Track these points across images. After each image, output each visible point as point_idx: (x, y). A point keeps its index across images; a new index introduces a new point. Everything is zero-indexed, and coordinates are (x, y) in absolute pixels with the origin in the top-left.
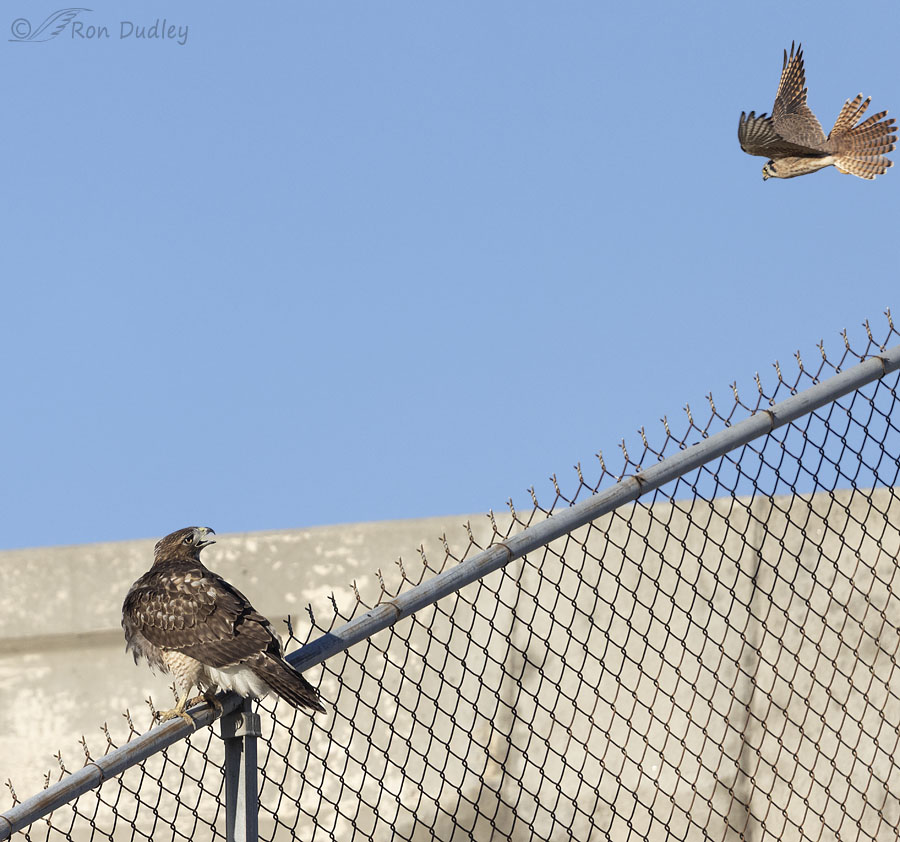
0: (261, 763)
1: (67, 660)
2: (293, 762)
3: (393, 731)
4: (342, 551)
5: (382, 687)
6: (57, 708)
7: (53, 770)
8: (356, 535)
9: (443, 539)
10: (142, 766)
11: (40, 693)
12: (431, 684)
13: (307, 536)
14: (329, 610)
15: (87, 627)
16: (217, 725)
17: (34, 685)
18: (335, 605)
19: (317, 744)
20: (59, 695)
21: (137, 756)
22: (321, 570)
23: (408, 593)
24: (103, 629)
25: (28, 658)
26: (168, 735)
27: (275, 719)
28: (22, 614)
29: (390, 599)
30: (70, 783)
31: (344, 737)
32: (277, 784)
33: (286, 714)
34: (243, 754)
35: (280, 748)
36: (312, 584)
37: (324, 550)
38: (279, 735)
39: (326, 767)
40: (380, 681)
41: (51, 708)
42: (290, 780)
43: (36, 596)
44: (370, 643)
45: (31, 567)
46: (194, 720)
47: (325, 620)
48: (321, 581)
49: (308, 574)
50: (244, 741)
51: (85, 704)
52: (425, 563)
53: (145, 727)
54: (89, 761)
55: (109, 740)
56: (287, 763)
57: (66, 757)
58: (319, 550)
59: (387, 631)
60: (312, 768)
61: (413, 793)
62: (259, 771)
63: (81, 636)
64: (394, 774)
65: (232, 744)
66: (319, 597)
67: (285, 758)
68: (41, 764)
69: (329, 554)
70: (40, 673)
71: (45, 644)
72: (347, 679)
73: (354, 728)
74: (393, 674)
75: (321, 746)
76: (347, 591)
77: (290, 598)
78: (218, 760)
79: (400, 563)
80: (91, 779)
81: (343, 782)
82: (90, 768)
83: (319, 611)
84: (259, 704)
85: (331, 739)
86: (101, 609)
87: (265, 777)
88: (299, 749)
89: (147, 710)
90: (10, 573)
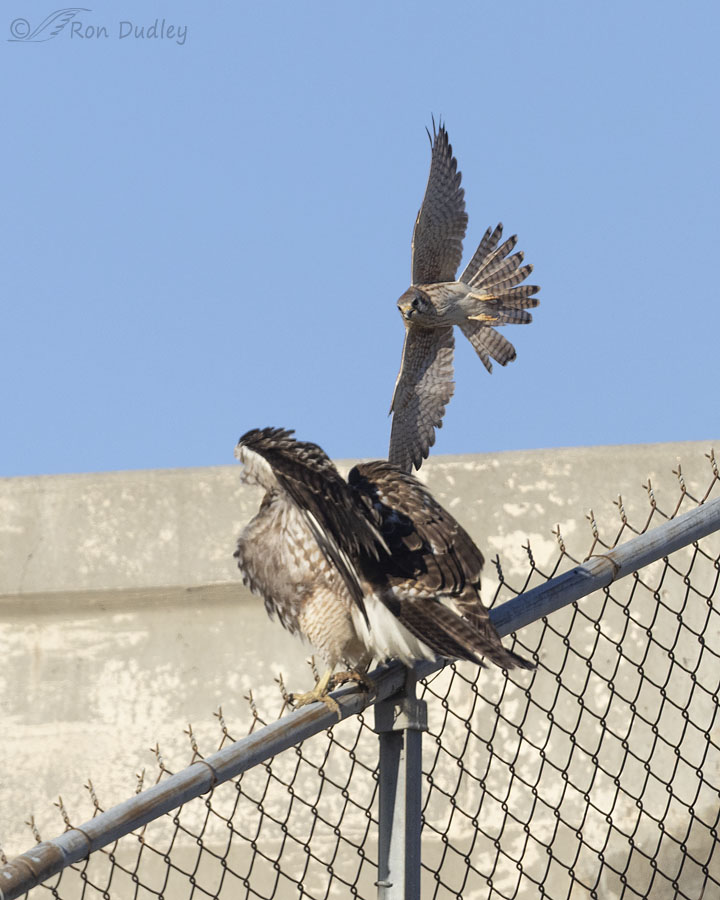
0: (426, 767)
1: (171, 621)
2: (471, 764)
4: (542, 485)
5: (591, 669)
6: (155, 685)
7: (148, 768)
8: (561, 463)
9: (678, 472)
10: (268, 766)
11: (134, 665)
12: (657, 666)
13: (496, 463)
14: (523, 565)
15: (199, 579)
16: (369, 715)
17: (126, 655)
18: (531, 557)
19: (503, 742)
20: (159, 669)
21: (262, 752)
22: (513, 510)
23: (629, 543)
25: (118, 618)
26: (303, 726)
27: (447, 708)
28: (113, 558)
29: (604, 551)
30: (170, 787)
31: (539, 734)
32: (447, 795)
33: (463, 701)
34: (403, 753)
35: (453, 746)
36: (500, 528)
37: (518, 483)
38: (454, 731)
39: (514, 774)
41: (148, 686)
42: (466, 790)
43: (131, 535)
44: (577, 609)
45: (125, 496)
46: (340, 706)
47: (517, 577)
48: (513, 525)
49: (497, 514)
50: (405, 736)
51: (194, 682)
52: (653, 503)
53: (274, 715)
54: (198, 758)
55: (224, 730)
56: (462, 766)
57: (167, 752)
58: (511, 483)
59: (599, 594)
60: (496, 775)
61: (629, 812)
62: (424, 778)
63: (190, 590)
64: (604, 786)
65: (390, 740)
66: (510, 546)
67: (459, 760)
68: (134, 760)
69: (524, 489)
70: (134, 638)
71: (142, 600)
72: (544, 655)
73: (553, 722)
74: (607, 651)
75: (508, 746)
76: (547, 538)
78: (371, 761)
79: (619, 504)
80: (199, 782)
81: (536, 795)
82: (199, 768)
83: (510, 565)
84: (426, 688)
85: (522, 737)
87: (432, 785)
88: (477, 749)
89: (276, 691)
90: (98, 504)
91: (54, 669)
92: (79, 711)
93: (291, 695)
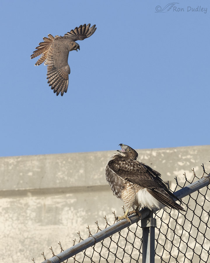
0: (156, 238)
1: (82, 196)
2: (169, 237)
3: (207, 226)
4: (189, 157)
5: (203, 209)
6: (78, 214)
7: (76, 238)
8: (194, 150)
10: (111, 238)
11: (72, 209)
13: (176, 150)
14: (183, 179)
15: (91, 184)
16: (140, 223)
17: (70, 206)
18: (186, 177)
19: (178, 230)
20: (79, 210)
21: (109, 233)
22: (181, 164)
24: (96, 185)
25: (68, 195)
26: (121, 226)
27: (162, 221)
29: (207, 175)
30: (83, 243)
31: (188, 228)
32: (162, 245)
33: (166, 219)
34: (149, 234)
35: (163, 232)
36: (177, 169)
37: (182, 156)
38: (164, 227)
39: (181, 240)
40: (202, 207)
41: (76, 215)
42: (167, 244)
43: (71, 171)
44: (199, 192)
45: (69, 160)
46: (131, 220)
47: (182, 183)
48: (181, 168)
49: (176, 165)
50: (150, 229)
51: (89, 213)
53: (112, 222)
54: (91, 235)
55: (98, 227)
56: (166, 237)
57: (82, 233)
58: (180, 156)
59: (205, 188)
60: (176, 240)
62: (155, 241)
63: (88, 187)
64: (207, 243)
65: (146, 230)
66: (180, 174)
67: (165, 236)
68: (72, 236)
69: (184, 158)
70: (72, 201)
71: (75, 190)
72: (190, 205)
73: (192, 225)
74: (207, 204)
75: (179, 231)
76: (190, 172)
77: (169, 174)
78: (140, 236)
80: (91, 242)
81: (187, 245)
82: (91, 238)
83: (180, 179)
84: (156, 215)
85: (183, 229)
86: (96, 177)
87: (158, 243)
88: (171, 232)
89: (113, 216)
90: (62, 162)
91: (50, 210)
92: (57, 222)
93: (117, 217)
